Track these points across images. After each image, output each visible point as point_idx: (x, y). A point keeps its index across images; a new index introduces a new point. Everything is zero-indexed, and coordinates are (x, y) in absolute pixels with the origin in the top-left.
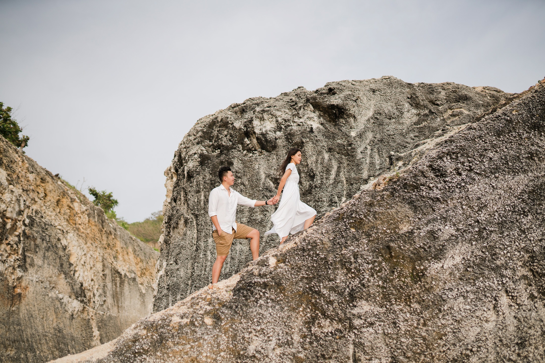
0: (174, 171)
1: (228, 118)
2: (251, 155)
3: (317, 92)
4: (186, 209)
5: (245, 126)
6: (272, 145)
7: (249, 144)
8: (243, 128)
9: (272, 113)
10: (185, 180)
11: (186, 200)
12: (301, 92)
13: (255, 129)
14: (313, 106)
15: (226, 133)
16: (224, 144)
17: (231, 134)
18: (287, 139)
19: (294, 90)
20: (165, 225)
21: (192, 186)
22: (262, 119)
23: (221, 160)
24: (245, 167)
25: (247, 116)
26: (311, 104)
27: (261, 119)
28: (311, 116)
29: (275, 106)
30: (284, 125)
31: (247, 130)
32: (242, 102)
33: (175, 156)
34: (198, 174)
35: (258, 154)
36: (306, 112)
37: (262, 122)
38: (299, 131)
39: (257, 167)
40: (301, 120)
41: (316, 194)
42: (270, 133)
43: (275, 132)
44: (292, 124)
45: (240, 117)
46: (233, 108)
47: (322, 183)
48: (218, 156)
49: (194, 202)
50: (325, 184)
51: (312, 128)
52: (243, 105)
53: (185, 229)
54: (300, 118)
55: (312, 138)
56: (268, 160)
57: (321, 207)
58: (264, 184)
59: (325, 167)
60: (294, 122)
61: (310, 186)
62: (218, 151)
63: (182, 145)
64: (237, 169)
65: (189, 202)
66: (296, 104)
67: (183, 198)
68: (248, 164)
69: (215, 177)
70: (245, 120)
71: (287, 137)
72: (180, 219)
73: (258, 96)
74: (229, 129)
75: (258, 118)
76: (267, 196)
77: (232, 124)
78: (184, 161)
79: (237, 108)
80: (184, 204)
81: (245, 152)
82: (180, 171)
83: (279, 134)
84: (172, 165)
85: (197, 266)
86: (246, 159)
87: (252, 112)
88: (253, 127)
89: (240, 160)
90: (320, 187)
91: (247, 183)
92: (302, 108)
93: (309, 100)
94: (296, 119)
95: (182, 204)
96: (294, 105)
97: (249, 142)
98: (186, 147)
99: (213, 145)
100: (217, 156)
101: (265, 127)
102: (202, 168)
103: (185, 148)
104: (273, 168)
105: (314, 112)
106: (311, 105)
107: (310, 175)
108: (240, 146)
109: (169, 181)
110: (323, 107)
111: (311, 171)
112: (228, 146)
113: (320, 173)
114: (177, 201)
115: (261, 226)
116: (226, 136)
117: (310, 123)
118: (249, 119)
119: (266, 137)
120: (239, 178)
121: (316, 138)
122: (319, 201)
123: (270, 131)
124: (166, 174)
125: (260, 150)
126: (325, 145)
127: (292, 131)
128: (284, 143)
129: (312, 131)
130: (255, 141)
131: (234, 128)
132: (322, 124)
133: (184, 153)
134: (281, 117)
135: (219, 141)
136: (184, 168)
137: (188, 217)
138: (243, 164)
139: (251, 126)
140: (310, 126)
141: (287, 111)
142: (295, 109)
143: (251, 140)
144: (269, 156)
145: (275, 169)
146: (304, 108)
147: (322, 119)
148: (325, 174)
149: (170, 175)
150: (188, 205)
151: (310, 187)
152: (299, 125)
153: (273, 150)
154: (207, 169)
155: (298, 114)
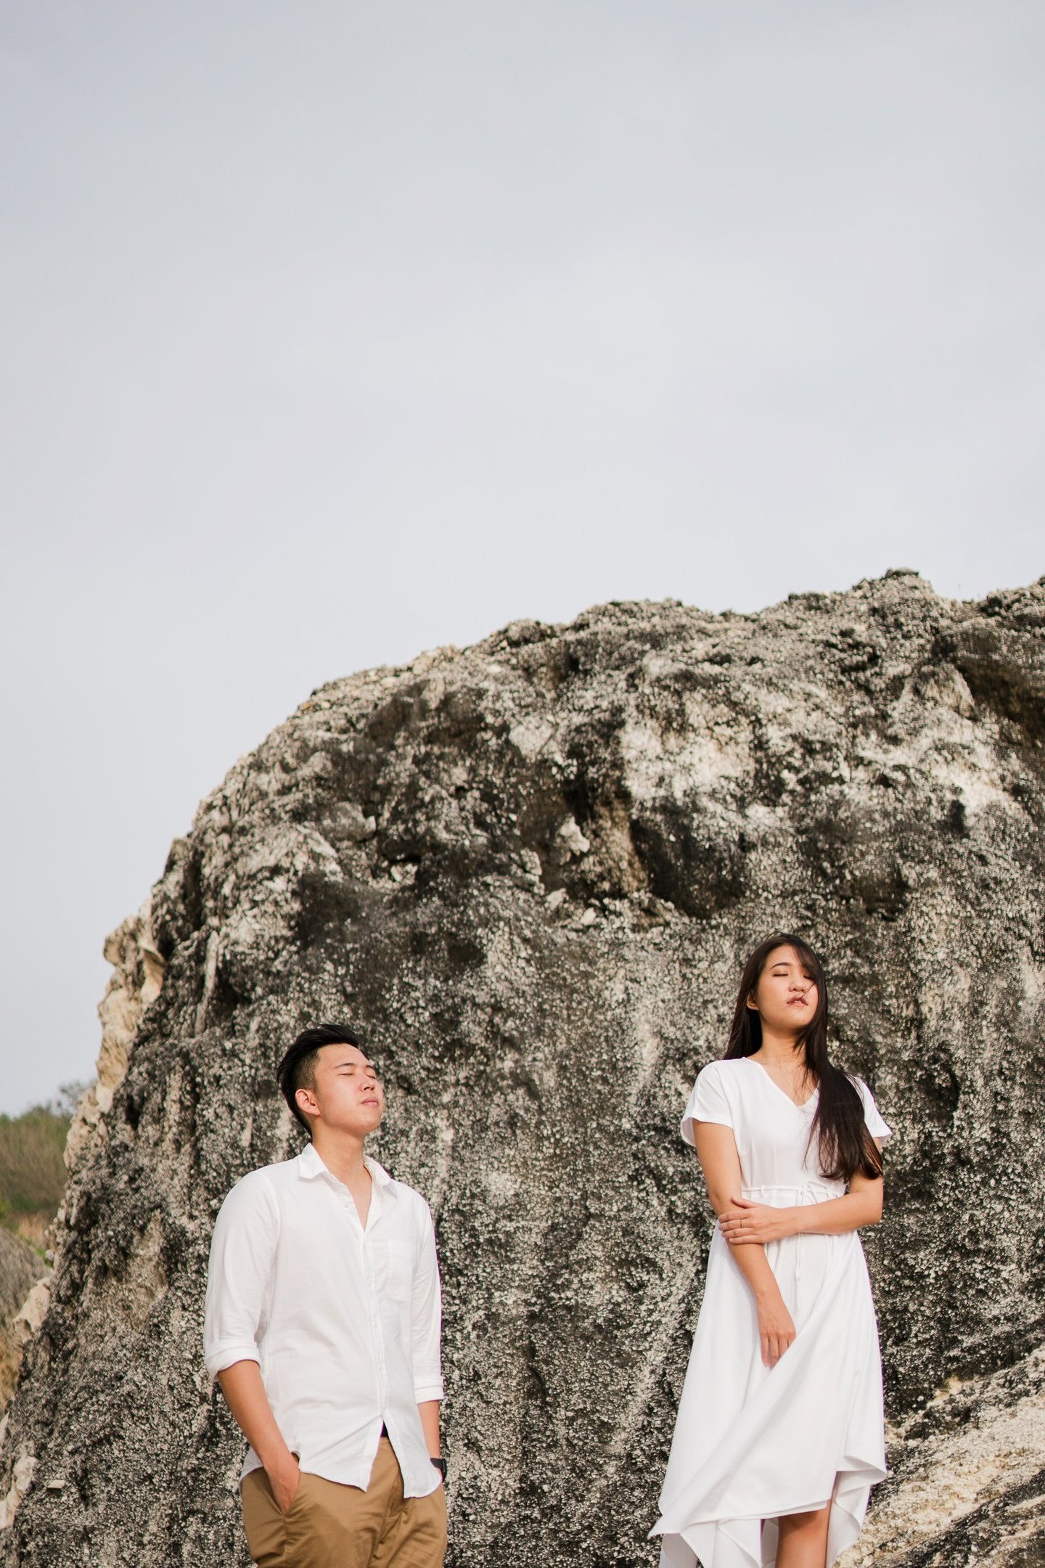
0: (153, 948)
1: (480, 694)
2: (589, 916)
3: (991, 606)
4: (183, 1176)
5: (574, 752)
6: (721, 880)
7: (584, 855)
8: (559, 759)
9: (738, 696)
10: (202, 1008)
11: (192, 1128)
12: (904, 601)
13: (629, 773)
14: (969, 680)
15: (459, 775)
16: (443, 836)
17: (490, 785)
18: (810, 853)
19: (866, 587)
20: (63, 1236)
21: (233, 1054)
22: (675, 723)
23: (414, 926)
24: (551, 983)
25: (588, 698)
26: (962, 670)
27: (669, 720)
28: (955, 739)
29: (753, 661)
30: (797, 771)
31: (581, 774)
32: (569, 620)
33: (170, 866)
34: (279, 987)
35: (628, 919)
36: (930, 713)
37: (673, 742)
38: (886, 815)
39: (616, 992)
40: (899, 755)
41: (958, 1202)
42: (711, 806)
43: (742, 804)
44: (845, 770)
45: (550, 695)
46: (514, 644)
47: (999, 1143)
48: (401, 903)
49: (234, 1145)
50: (1018, 1151)
51: (958, 808)
52: (570, 637)
53: (160, 1295)
54: (895, 740)
55: (959, 865)
56: (687, 962)
57: (981, 1293)
58: (648, 1098)
59: (1027, 1047)
60: (859, 761)
61: (927, 1148)
62: (403, 875)
63: (215, 814)
64: (501, 988)
65: (205, 1143)
66: (874, 659)
67: (173, 1112)
68: (569, 970)
69: (368, 1017)
70: (578, 719)
71: (813, 841)
72: (142, 1229)
73: (659, 598)
74: (483, 756)
75: (653, 713)
76: (658, 1177)
77: (504, 729)
78: (210, 904)
79: (537, 649)
80: (178, 1145)
81: (557, 898)
82: (184, 951)
83: (761, 817)
84: (146, 914)
85: (200, 1540)
86: (560, 939)
87: (620, 677)
88: (618, 764)
89: (526, 941)
90: (986, 1165)
91: (549, 1079)
92: (907, 687)
93: (953, 648)
94: (869, 747)
95: (167, 1146)
96: (861, 667)
97: (583, 844)
98: (232, 824)
99: (379, 834)
100: (395, 901)
101: (687, 769)
102: (302, 960)
103: (225, 830)
104: (712, 1014)
105: (974, 719)
106: (958, 677)
107: (927, 1083)
108: (533, 859)
109: (122, 994)
110: (1026, 698)
111: (935, 1060)
112: (465, 853)
113: (988, 1078)
114: (145, 1119)
115: (604, 1355)
116: (460, 792)
117: (946, 774)
118: (597, 715)
119: (686, 829)
120: (509, 1042)
121: (979, 870)
122: (977, 1252)
123: (713, 795)
124: (113, 950)
125: (645, 897)
126: (1033, 918)
127: (843, 814)
128: (793, 877)
129: (955, 822)
130: (620, 841)
131: (509, 756)
132: (1017, 791)
133: (219, 859)
134: (786, 723)
135: (420, 816)
136: (203, 943)
137: (191, 1226)
138: (541, 963)
139: (605, 754)
140: (949, 796)
141: (822, 693)
142: (865, 688)
143: (596, 834)
144: (696, 942)
145: (721, 1019)
146: (916, 691)
147: (1015, 762)
148: (1018, 1092)
149: (130, 966)
150: (198, 1157)
151: (925, 1155)
152: (884, 781)
153: (720, 906)
154: (329, 966)
155: (884, 716)
